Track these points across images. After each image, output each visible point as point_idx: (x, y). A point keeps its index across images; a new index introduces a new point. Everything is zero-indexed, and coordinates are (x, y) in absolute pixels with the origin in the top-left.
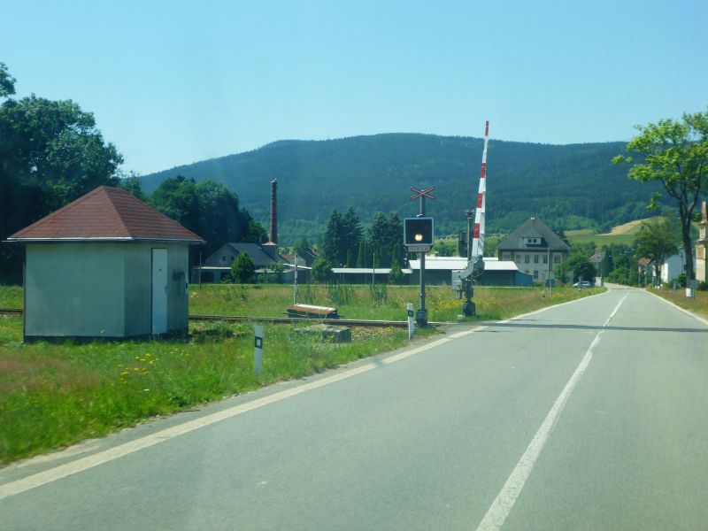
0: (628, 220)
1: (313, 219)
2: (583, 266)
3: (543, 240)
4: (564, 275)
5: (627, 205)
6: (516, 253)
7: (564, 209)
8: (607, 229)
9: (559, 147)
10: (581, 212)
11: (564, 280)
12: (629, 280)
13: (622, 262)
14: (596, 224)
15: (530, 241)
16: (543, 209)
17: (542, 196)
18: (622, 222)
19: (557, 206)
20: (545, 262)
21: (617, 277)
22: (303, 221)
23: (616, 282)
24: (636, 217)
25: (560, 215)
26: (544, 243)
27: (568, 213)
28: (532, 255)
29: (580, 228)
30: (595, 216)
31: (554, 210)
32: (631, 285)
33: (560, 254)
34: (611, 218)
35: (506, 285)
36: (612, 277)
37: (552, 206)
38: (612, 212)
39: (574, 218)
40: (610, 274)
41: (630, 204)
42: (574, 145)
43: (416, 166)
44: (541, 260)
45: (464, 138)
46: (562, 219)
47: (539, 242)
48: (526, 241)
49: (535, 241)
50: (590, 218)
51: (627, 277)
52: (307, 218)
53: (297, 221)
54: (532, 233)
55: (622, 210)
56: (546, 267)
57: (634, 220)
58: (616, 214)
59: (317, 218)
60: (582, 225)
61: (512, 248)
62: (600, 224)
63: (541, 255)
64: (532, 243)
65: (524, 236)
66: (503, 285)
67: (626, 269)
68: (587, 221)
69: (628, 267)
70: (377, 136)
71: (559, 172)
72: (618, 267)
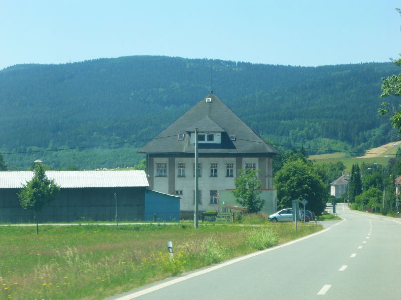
0: (383, 142)
1: (46, 146)
2: (300, 184)
3: (224, 135)
4: (251, 197)
5: (382, 126)
6: (178, 160)
7: (315, 132)
8: (361, 153)
9: (310, 70)
10: (332, 134)
11: (253, 207)
12: (383, 207)
13: (373, 183)
14: (349, 147)
15: (201, 138)
16: (291, 132)
17: (290, 119)
18: (377, 145)
19: (306, 129)
20: (228, 175)
21: (367, 202)
22: (34, 148)
23: (365, 210)
24: (392, 139)
25: (310, 138)
26: (226, 142)
27: (319, 136)
28: (206, 162)
29: (331, 151)
30: (348, 139)
31: (304, 132)
32: (385, 214)
33: (255, 160)
34: (365, 141)
35: (104, 219)
36: (359, 203)
37: (301, 129)
38: (367, 134)
39: (325, 142)
40: (357, 198)
41: (386, 125)
42: (326, 67)
43: (161, 90)
44: (221, 172)
45: (211, 60)
46: (312, 143)
47: (217, 140)
48: (194, 139)
49: (210, 138)
50: (343, 141)
51: (380, 202)
52: (39, 146)
53: (28, 149)
54: (207, 125)
55: (378, 132)
56: (231, 183)
57: (389, 142)
58: (370, 136)
59: (51, 145)
60: (334, 148)
61: (171, 150)
62: (353, 147)
63: (221, 163)
64: (206, 142)
65: (191, 130)
66: (96, 219)
67: (378, 191)
68: (339, 145)
69: (382, 188)
70: (121, 58)
71: (310, 94)
72: (367, 189)
